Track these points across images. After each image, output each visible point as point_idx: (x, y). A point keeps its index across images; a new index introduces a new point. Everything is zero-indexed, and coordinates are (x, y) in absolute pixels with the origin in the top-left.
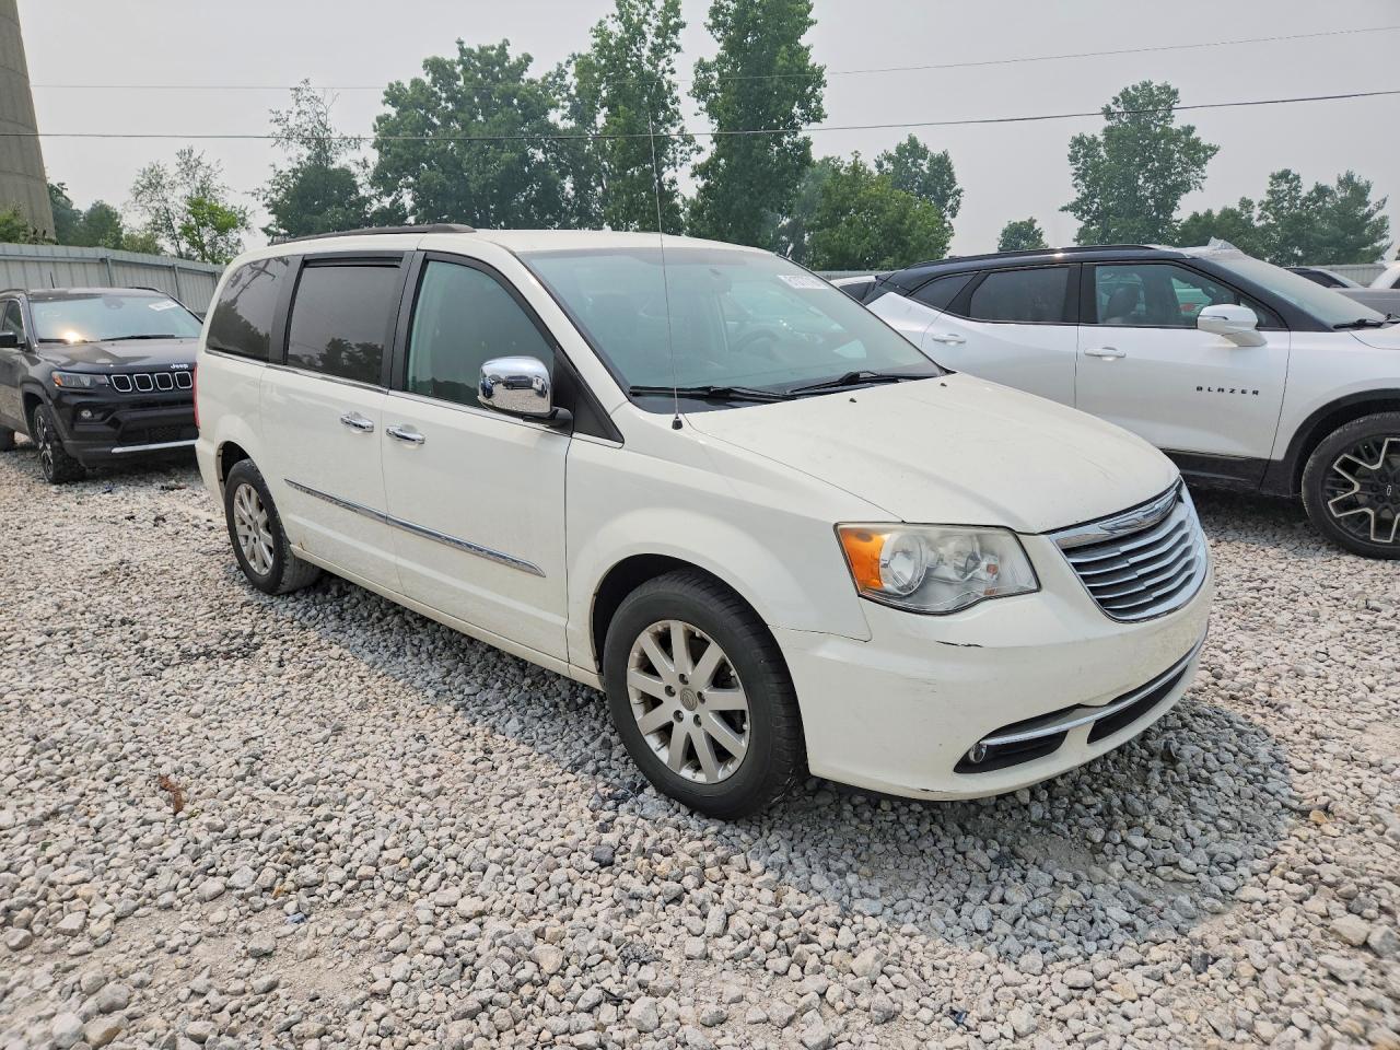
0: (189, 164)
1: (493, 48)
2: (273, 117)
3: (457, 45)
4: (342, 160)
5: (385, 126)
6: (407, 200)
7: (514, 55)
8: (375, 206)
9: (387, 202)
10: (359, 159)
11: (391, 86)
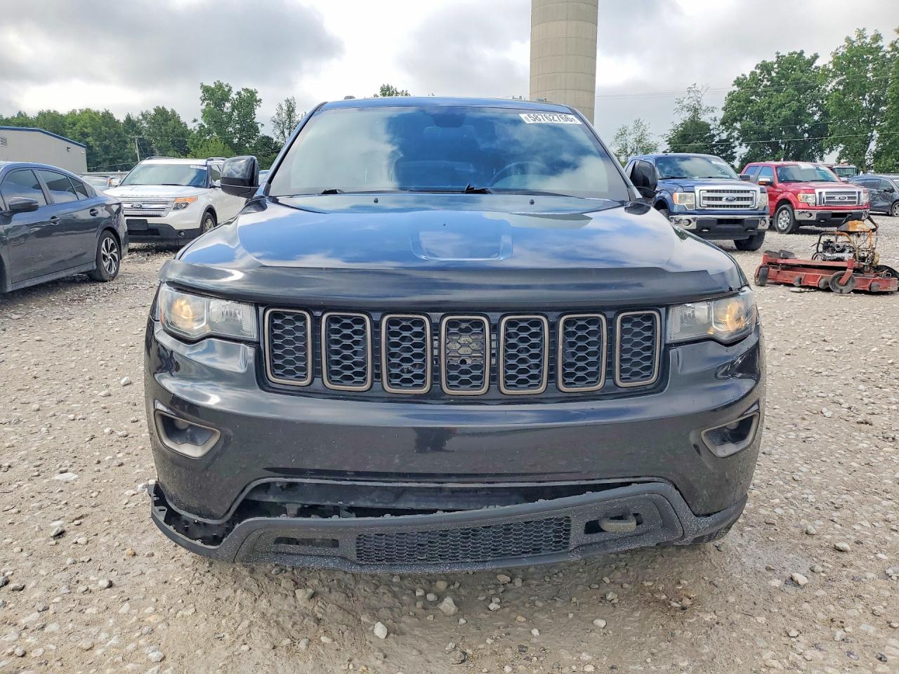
0: (638, 124)
1: (795, 53)
2: (677, 101)
3: (776, 55)
4: (705, 118)
5: (732, 98)
6: (735, 134)
7: (807, 56)
8: (717, 139)
9: (724, 136)
10: (713, 116)
11: (738, 78)
